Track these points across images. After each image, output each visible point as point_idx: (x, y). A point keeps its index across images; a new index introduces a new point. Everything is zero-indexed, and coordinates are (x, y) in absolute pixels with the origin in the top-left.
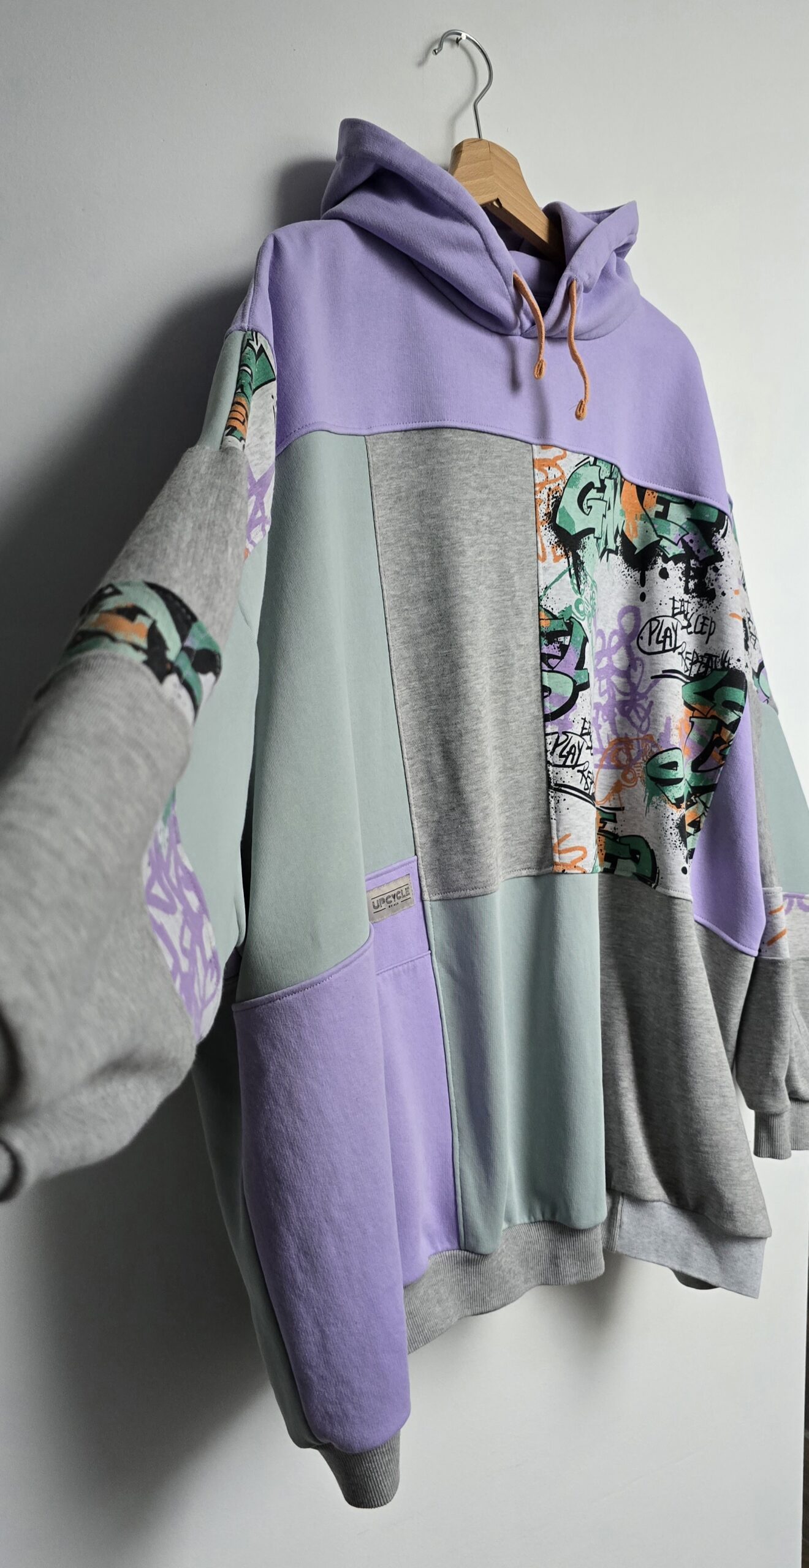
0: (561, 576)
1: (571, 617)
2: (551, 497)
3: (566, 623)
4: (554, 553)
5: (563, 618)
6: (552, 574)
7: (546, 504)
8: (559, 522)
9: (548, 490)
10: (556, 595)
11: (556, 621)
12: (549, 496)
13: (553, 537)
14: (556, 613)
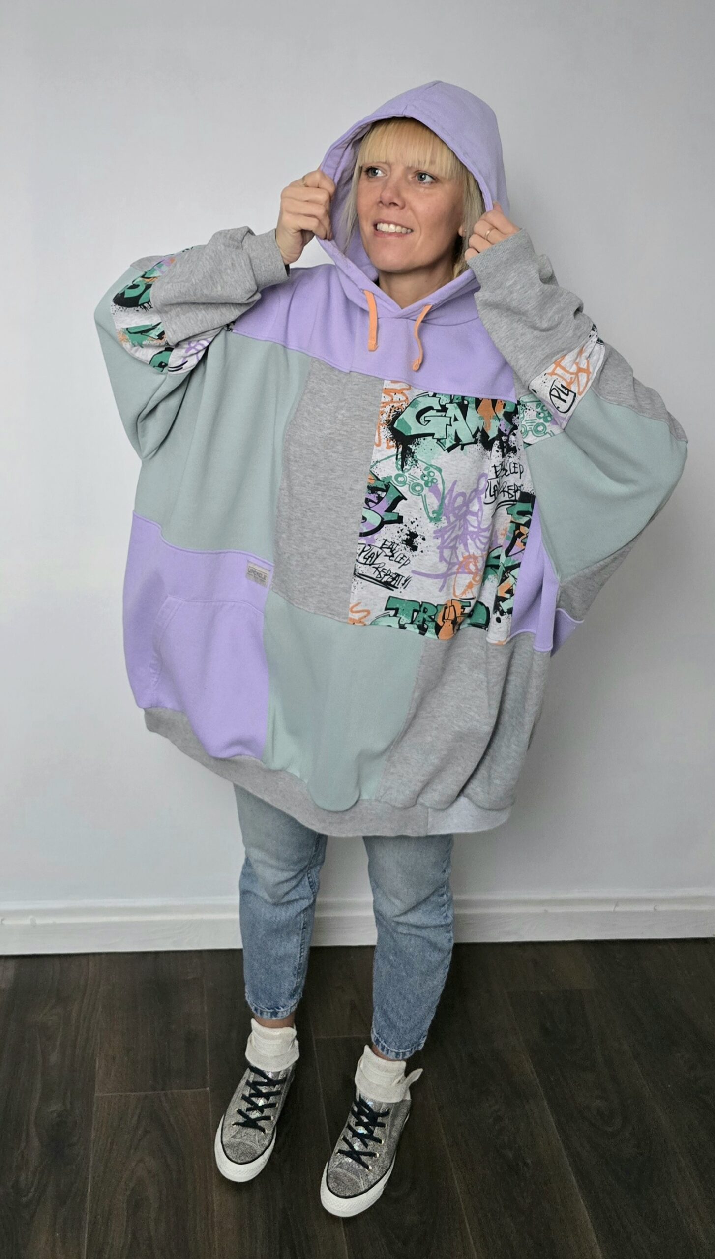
0: (389, 457)
1: (390, 482)
2: (393, 411)
3: (385, 485)
4: (388, 443)
5: (384, 482)
6: (382, 455)
7: (388, 414)
8: (397, 426)
9: (391, 407)
10: (383, 467)
11: (379, 482)
12: (391, 410)
13: (389, 434)
14: (380, 477)
